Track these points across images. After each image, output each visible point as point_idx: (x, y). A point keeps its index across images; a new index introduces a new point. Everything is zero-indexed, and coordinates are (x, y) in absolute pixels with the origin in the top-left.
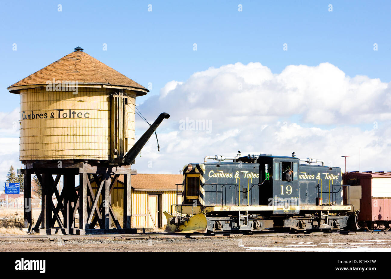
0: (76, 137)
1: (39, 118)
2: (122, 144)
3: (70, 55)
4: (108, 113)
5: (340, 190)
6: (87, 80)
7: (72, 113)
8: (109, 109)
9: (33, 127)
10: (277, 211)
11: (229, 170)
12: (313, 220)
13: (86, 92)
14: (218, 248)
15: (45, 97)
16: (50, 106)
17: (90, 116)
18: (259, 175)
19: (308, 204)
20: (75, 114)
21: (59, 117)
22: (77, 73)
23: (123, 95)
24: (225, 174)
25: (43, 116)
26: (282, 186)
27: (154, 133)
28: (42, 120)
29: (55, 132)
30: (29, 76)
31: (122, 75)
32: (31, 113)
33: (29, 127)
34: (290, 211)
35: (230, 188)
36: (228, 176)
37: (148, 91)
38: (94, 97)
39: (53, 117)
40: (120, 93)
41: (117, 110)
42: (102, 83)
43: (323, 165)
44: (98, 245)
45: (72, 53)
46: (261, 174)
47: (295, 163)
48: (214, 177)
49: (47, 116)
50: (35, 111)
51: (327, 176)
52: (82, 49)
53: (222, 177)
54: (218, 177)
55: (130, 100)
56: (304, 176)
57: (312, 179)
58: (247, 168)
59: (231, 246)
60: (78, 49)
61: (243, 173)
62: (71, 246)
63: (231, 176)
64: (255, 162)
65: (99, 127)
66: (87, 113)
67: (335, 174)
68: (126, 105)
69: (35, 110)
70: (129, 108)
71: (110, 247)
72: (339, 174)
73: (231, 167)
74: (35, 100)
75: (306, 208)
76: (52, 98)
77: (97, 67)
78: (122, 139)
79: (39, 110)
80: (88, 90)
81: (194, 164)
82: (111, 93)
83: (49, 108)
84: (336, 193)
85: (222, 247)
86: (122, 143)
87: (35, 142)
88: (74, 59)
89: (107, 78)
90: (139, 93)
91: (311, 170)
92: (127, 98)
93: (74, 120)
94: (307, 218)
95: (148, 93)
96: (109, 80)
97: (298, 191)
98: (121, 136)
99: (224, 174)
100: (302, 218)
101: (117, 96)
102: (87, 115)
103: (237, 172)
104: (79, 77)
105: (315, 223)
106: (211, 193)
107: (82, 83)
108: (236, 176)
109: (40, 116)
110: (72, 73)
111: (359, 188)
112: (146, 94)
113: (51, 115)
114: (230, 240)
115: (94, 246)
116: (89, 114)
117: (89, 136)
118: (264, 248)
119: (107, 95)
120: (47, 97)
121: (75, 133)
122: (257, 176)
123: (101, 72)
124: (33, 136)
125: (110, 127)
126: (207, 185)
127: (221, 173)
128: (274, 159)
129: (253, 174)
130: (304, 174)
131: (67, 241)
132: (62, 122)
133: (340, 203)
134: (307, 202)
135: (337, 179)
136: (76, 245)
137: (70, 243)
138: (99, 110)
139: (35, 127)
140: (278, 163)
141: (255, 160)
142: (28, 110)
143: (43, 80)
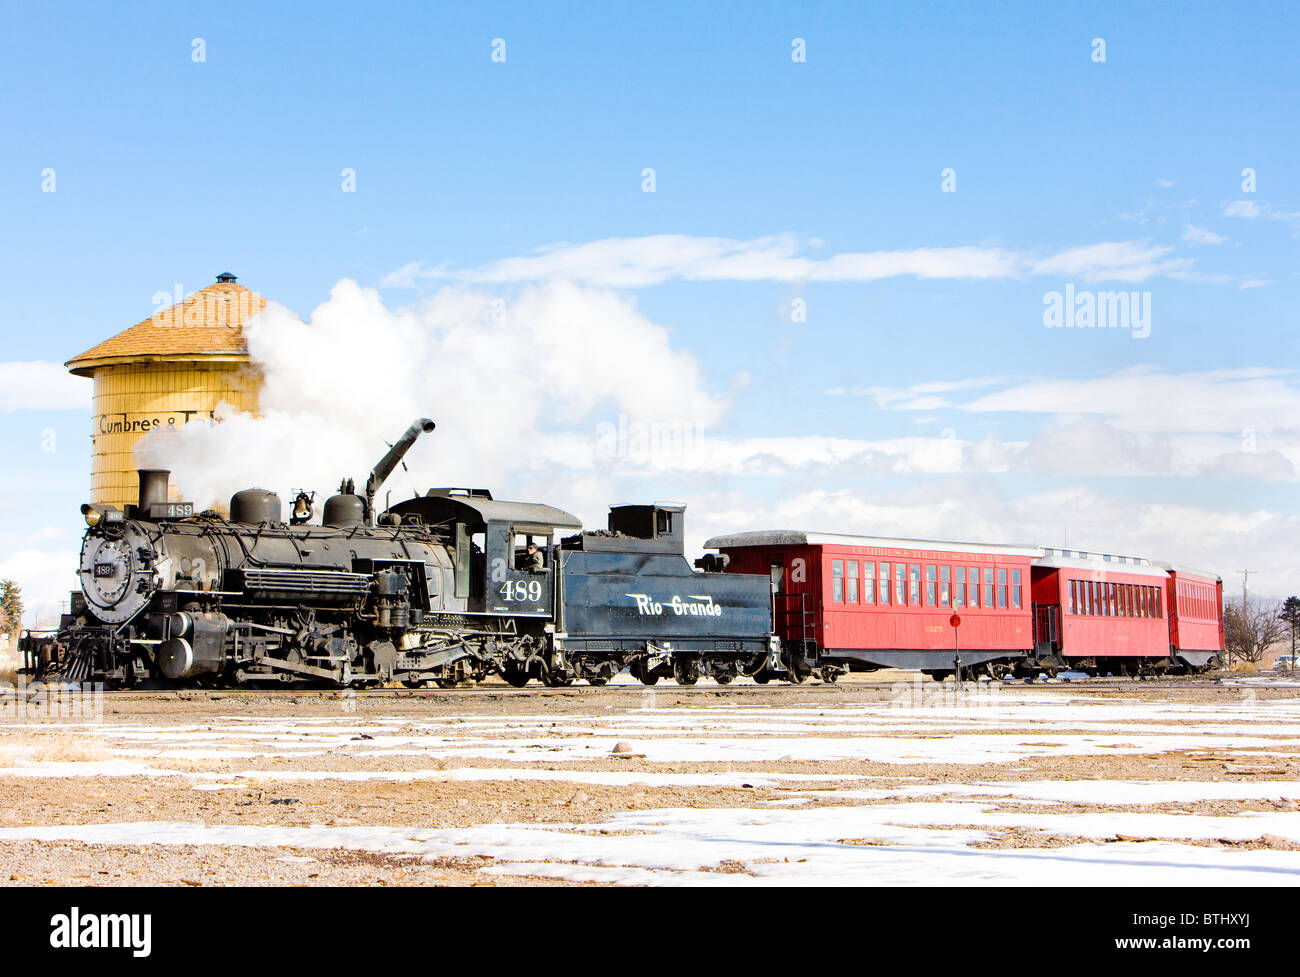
1: (141, 430)
3: (207, 290)
9: (126, 450)
16: (166, 404)
22: (226, 331)
25: (149, 424)
28: (147, 434)
30: (116, 337)
32: (121, 419)
33: (117, 451)
39: (172, 427)
45: (212, 287)
49: (158, 427)
50: (131, 415)
52: (235, 278)
60: (225, 278)
69: (131, 411)
74: (132, 391)
79: (141, 412)
83: (163, 406)
87: (131, 484)
104: (230, 340)
109: (143, 425)
113: (167, 424)
124: (125, 471)
142: (114, 412)
143: (151, 345)
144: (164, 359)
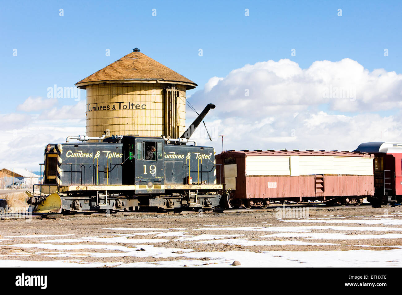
0: (134, 126)
1: (103, 110)
2: (174, 132)
3: (129, 55)
4: (162, 104)
5: (212, 170)
6: (144, 77)
7: (131, 105)
8: (163, 101)
9: (97, 117)
10: (140, 191)
11: (89, 149)
12: (182, 199)
13: (142, 87)
14: (259, 221)
15: (107, 91)
16: (112, 99)
17: (147, 107)
18: (122, 154)
19: (174, 183)
20: (134, 106)
21: (120, 109)
22: (135, 71)
23: (175, 89)
24: (85, 154)
25: (106, 108)
26: (145, 166)
27: (202, 122)
28: (105, 111)
29: (117, 121)
30: (93, 74)
31: (174, 72)
32: (95, 106)
33: (94, 118)
34: (154, 190)
35: (90, 168)
36: (87, 156)
37: (196, 85)
38: (150, 91)
39: (115, 108)
40: (172, 87)
41: (170, 102)
42: (157, 79)
43: (195, 145)
44: (155, 219)
45: (131, 54)
46: (125, 154)
47: (159, 143)
48: (72, 157)
49: (109, 108)
50: (99, 104)
51: (198, 156)
52: (140, 50)
53: (81, 157)
54: (77, 157)
55: (181, 93)
56: (173, 156)
57: (182, 158)
58: (108, 148)
59: (270, 219)
60: (136, 50)
61: (104, 153)
62: (131, 221)
63: (91, 155)
64: (120, 142)
65: (154, 116)
66: (144, 105)
67: (207, 153)
68: (178, 98)
69: (99, 102)
70: (181, 101)
71: (165, 221)
72: (211, 154)
73: (91, 147)
74: (99, 95)
75: (172, 187)
76: (114, 92)
77: (152, 65)
78: (174, 127)
79: (103, 103)
80: (145, 85)
81: (53, 145)
82: (164, 87)
83: (111, 101)
84: (208, 172)
85: (263, 220)
86: (174, 130)
87: (99, 131)
88: (132, 58)
89: (161, 74)
90: (189, 86)
91: (180, 150)
92: (178, 92)
93: (133, 111)
94: (175, 197)
95: (196, 87)
96: (163, 76)
97: (163, 171)
98: (173, 125)
99: (83, 154)
100: (169, 197)
101: (170, 89)
102: (144, 107)
103: (98, 153)
104: (137, 74)
105: (184, 202)
106: (68, 173)
107: (140, 79)
108: (97, 156)
109: (103, 108)
110: (130, 71)
111: (234, 166)
112: (194, 87)
113: (113, 107)
114: (270, 214)
115: (151, 220)
116: (145, 105)
117: (146, 125)
118: (299, 220)
119: (161, 89)
120: (109, 92)
121: (134, 122)
122: (120, 156)
123: (156, 69)
124: (97, 126)
125: (164, 117)
126: (64, 165)
127: (80, 153)
128: (136, 139)
129: (115, 154)
130: (173, 154)
131: (127, 217)
132: (122, 113)
133: (213, 182)
134: (173, 182)
135: (209, 158)
136: (135, 220)
137: (130, 218)
138: (155, 102)
139: (99, 117)
140: (141, 143)
141: (119, 140)
142: (93, 103)
143: (106, 77)
144: (110, 82)
